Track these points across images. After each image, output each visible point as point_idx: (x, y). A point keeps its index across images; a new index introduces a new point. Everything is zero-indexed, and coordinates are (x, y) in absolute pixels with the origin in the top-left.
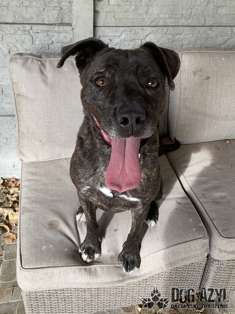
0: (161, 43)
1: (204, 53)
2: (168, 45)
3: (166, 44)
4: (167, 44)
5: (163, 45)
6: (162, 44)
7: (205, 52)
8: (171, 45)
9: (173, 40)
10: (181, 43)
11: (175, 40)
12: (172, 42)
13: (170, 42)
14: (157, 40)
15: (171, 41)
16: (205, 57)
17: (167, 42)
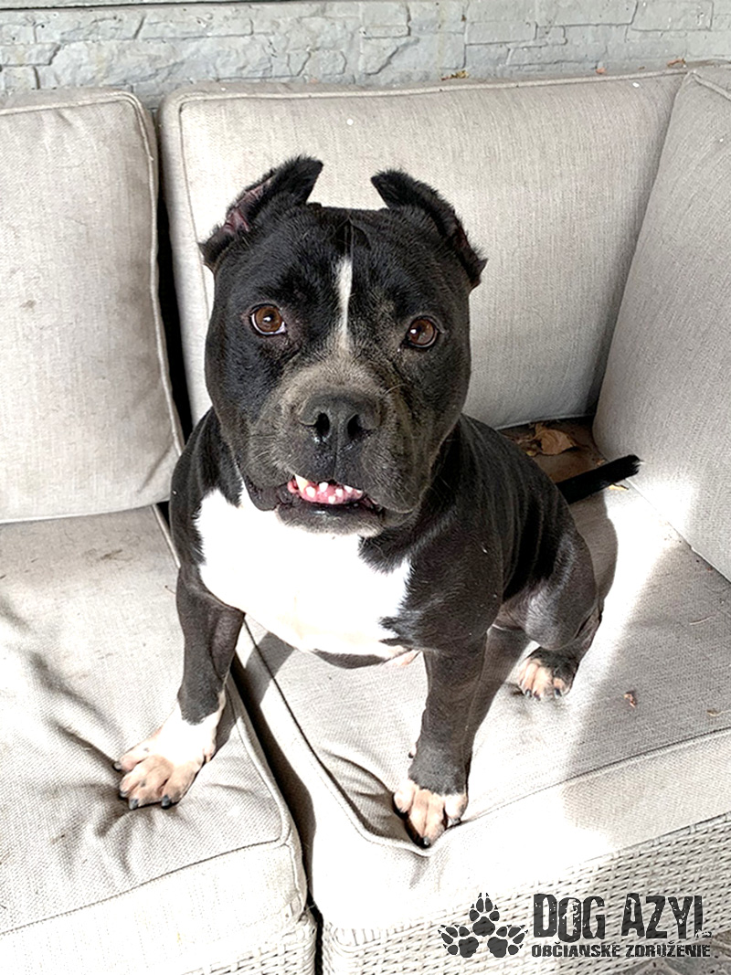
0: (123, 77)
1: (273, 103)
2: (158, 85)
3: (143, 79)
4: (153, 81)
5: (135, 85)
6: (130, 82)
7: (277, 99)
8: (170, 84)
9: (172, 61)
10: (208, 72)
11: (182, 63)
12: (170, 73)
13: (164, 68)
14: (105, 64)
15: (164, 65)
16: (277, 118)
17: (150, 73)
